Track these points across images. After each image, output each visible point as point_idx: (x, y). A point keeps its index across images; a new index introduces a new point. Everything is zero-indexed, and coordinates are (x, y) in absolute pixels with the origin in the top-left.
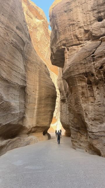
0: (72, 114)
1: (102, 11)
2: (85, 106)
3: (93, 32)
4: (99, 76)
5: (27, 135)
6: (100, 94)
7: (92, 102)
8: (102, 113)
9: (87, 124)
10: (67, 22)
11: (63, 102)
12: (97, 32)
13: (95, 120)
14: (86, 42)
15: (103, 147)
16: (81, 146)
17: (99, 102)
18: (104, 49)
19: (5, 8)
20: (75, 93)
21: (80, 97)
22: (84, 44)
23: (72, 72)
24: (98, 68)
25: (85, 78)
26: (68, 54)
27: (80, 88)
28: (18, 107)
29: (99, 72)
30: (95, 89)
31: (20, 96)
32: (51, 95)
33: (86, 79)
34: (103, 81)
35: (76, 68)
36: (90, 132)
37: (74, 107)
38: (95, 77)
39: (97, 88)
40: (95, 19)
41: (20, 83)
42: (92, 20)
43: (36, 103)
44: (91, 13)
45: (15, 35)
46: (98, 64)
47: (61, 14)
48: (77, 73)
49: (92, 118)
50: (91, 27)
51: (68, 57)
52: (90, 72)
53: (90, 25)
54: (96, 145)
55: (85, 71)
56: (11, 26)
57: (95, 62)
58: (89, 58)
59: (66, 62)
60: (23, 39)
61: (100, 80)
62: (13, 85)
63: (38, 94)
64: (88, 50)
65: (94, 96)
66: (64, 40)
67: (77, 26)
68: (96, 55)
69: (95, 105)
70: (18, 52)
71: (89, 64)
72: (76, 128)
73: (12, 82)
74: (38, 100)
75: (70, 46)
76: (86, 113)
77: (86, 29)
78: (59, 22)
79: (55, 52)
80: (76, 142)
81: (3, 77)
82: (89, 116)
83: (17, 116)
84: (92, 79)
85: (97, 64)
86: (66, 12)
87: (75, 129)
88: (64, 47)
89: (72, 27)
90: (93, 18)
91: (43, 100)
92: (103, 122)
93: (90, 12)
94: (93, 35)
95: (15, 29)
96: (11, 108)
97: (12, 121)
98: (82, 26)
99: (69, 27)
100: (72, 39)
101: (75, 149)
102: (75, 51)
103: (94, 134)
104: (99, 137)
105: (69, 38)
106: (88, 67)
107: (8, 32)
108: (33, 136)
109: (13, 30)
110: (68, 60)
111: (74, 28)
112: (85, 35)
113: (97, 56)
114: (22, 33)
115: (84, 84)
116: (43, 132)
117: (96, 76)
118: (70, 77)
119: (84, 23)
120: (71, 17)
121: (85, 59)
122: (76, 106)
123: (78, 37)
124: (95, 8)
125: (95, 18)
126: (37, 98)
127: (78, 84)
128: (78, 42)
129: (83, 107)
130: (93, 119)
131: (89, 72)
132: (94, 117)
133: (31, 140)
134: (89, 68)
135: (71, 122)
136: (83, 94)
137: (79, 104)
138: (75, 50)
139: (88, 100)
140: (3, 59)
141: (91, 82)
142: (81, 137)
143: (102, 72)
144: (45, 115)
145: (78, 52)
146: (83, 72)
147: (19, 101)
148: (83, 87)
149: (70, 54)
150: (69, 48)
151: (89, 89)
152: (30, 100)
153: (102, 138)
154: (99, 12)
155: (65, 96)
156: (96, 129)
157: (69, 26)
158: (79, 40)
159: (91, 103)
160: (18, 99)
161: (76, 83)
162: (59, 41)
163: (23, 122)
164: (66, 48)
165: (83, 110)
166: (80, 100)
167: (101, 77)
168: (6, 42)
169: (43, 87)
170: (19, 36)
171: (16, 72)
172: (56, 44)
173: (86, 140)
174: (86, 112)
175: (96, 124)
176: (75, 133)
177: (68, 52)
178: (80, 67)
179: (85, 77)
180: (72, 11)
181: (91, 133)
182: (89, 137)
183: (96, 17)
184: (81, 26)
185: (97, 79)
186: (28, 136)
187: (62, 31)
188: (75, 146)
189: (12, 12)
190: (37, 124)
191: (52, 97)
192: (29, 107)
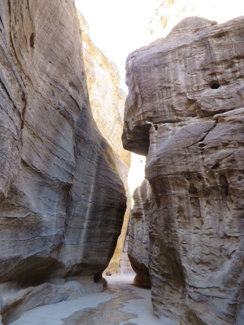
0: (157, 247)
1: (219, 73)
2: (183, 233)
3: (203, 104)
4: (212, 181)
5: (64, 280)
6: (211, 214)
7: (197, 228)
8: (215, 251)
9: (185, 269)
10: (158, 82)
11: (136, 218)
12: (209, 105)
13: (201, 262)
14: (189, 119)
15: (215, 321)
16: (171, 312)
17: (210, 228)
18: (221, 136)
19: (56, 51)
20: (166, 208)
21: (174, 216)
22: (186, 123)
23: (163, 167)
24: (210, 167)
25: (185, 182)
26: (155, 135)
27: (176, 200)
28: (54, 224)
29: (211, 174)
30: (203, 203)
31: (59, 202)
32: (116, 204)
33: (188, 183)
34: (218, 190)
35: (170, 162)
36: (191, 286)
37: (163, 235)
38: (203, 183)
39: (208, 202)
40: (207, 85)
41: (63, 179)
42: (201, 84)
43: (87, 216)
44: (201, 74)
45: (65, 94)
46: (210, 159)
47: (149, 70)
48: (172, 171)
49: (196, 258)
50: (199, 95)
51: (155, 141)
52: (196, 172)
53: (197, 93)
54: (201, 314)
55: (185, 168)
56: (62, 81)
57: (204, 156)
58: (194, 147)
59: (152, 149)
60: (78, 103)
61: (213, 188)
62: (49, 182)
63: (91, 199)
64: (193, 133)
65: (200, 216)
66: (150, 111)
67: (174, 91)
68: (206, 144)
69: (202, 233)
70: (67, 124)
71: (193, 157)
72: (163, 275)
73: (48, 177)
74: (90, 212)
75: (160, 123)
76: (185, 248)
77: (189, 97)
78: (144, 81)
79: (131, 129)
80: (162, 303)
81: (34, 167)
82: (191, 255)
83: (51, 241)
84: (198, 185)
85: (208, 160)
86: (156, 66)
87: (161, 277)
88: (149, 123)
89: (165, 91)
90: (203, 82)
91: (99, 211)
92: (217, 268)
93: (198, 72)
94: (202, 109)
95: (67, 85)
96: (42, 226)
97: (39, 251)
98: (184, 93)
99: (161, 92)
100: (164, 111)
101: (159, 318)
102: (170, 132)
103: (199, 290)
104: (207, 299)
105: (159, 109)
106: (192, 163)
107: (54, 89)
108: (73, 282)
109: (63, 87)
110: (155, 145)
111: (169, 93)
112: (188, 108)
113: (209, 146)
114: (79, 93)
115: (183, 192)
116: (93, 276)
117: (205, 180)
118: (158, 176)
119: (187, 87)
120: (165, 75)
121: (187, 147)
122: (165, 233)
123: (176, 109)
124: (207, 67)
125: (206, 83)
126: (89, 206)
127: (172, 191)
128: (175, 117)
129: (179, 235)
130: (197, 261)
131: (194, 172)
132: (199, 257)
133: (71, 290)
134: (193, 165)
135: (153, 263)
136: (181, 210)
137: (172, 229)
138: (169, 130)
139: (190, 223)
140: (40, 135)
141: (196, 189)
142: (171, 294)
143: (216, 174)
144: (100, 242)
145: (174, 134)
146: (182, 170)
147: (57, 212)
148: (180, 198)
149: (159, 136)
150: (159, 126)
151: (192, 203)
152: (76, 210)
153: (215, 301)
154: (214, 74)
155: (142, 207)
156: (203, 281)
157: (161, 90)
158: (177, 115)
159: (195, 229)
160: (55, 208)
161: (169, 189)
162: (141, 112)
163: (58, 253)
164: (153, 125)
165: (180, 242)
166: (174, 222)
167: (215, 183)
168: (49, 106)
169: (102, 187)
170: (72, 97)
171: (59, 158)
172: (134, 115)
173: (181, 302)
174: (185, 246)
175: (202, 272)
176: (160, 284)
177: (156, 132)
178: (177, 161)
179: (186, 180)
180: (167, 66)
181: (192, 288)
182: (187, 296)
183: (207, 81)
184: (182, 92)
185: (207, 186)
186: (66, 281)
187: (148, 97)
188: (158, 312)
189: (67, 59)
190: (84, 259)
191: (118, 207)
192: (72, 224)
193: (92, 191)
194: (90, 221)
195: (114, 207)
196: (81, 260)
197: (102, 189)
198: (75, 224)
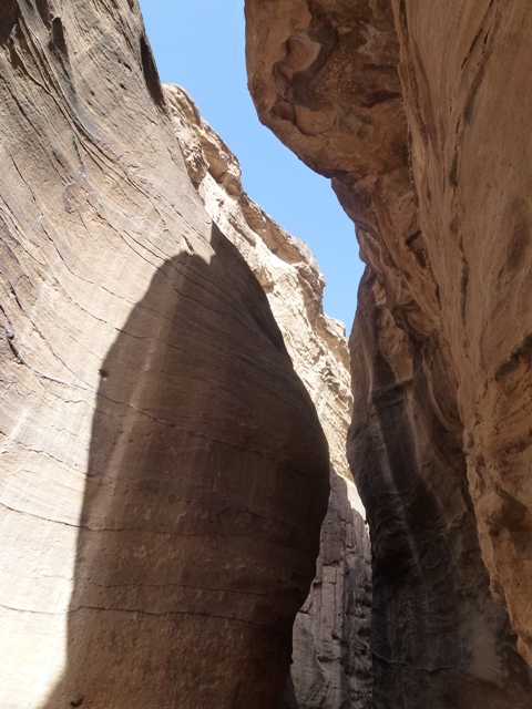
32: (271, 442)
144: (183, 618)
192: (8, 487)
193: (147, 367)
195: (259, 454)
197: (202, 369)
198: (32, 496)
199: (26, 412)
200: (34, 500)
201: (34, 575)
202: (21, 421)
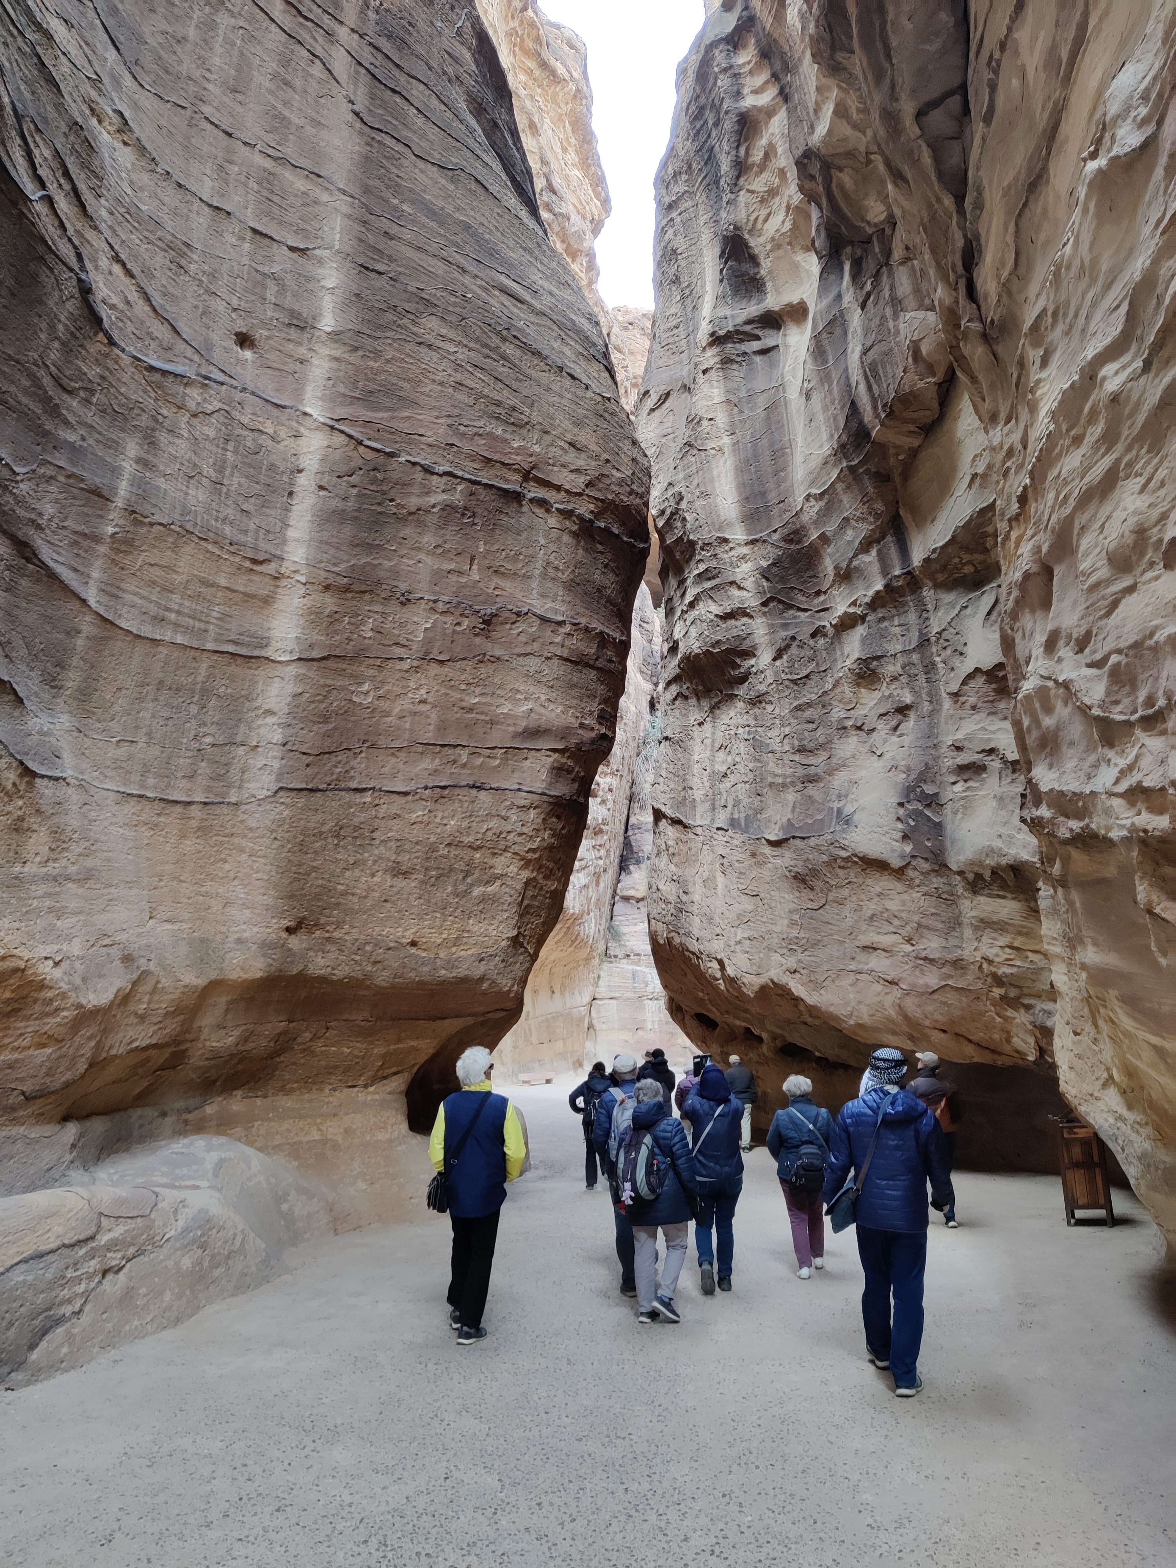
11: (704, 693)
32: (565, 478)
43: (299, 555)
74: (324, 518)
91: (417, 516)
116: (402, 1083)
126: (311, 462)
144: (442, 793)
190: (295, 942)
191: (585, 508)
192: (128, 597)
193: (328, 323)
194: (330, 602)
195: (542, 503)
196: (266, 946)
197: (433, 323)
198: (168, 609)
199: (132, 448)
200: (173, 616)
201: (195, 745)
202: (128, 467)
